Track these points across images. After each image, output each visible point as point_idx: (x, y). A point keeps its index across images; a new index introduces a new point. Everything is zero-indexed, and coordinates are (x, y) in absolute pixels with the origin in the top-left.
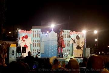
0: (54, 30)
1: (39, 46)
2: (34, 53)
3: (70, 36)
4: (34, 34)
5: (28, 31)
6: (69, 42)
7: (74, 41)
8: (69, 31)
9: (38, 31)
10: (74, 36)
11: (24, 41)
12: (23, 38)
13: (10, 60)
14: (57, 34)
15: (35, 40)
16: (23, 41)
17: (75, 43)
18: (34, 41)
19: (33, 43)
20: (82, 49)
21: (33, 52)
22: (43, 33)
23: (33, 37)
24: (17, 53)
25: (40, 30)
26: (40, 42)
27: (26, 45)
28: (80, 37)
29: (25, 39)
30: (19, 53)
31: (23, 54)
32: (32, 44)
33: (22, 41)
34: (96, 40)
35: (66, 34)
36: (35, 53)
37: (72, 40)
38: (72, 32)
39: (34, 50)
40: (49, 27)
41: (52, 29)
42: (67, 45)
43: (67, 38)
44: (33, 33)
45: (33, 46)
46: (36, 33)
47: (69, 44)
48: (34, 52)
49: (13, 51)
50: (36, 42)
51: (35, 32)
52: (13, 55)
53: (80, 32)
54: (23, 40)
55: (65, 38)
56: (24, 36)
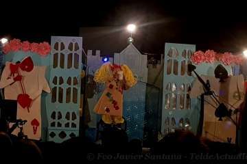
2: (53, 124)
3: (194, 67)
4: (56, 55)
5: (34, 44)
6: (190, 89)
7: (206, 86)
8: (192, 48)
9: (71, 44)
10: (211, 68)
11: (19, 78)
15: (61, 78)
16: (16, 79)
18: (55, 82)
19: (54, 90)
21: (51, 120)
22: (94, 54)
23: (55, 66)
25: (79, 40)
27: (27, 96)
28: (230, 73)
29: (22, 73)
32: (48, 91)
33: (12, 80)
35: (180, 60)
36: (59, 125)
37: (201, 84)
38: (199, 51)
39: (53, 116)
40: (117, 30)
41: (130, 40)
42: (182, 103)
43: (183, 74)
44: (53, 51)
45: (54, 100)
46: (66, 52)
47: (188, 97)
48: (56, 121)
50: (65, 86)
51: (63, 47)
53: (231, 55)
54: (16, 75)
55: (176, 73)
56: (19, 62)
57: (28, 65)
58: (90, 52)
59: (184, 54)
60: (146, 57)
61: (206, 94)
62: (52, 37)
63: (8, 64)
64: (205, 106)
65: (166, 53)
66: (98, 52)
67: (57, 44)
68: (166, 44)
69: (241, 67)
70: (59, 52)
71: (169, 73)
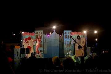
0: (55, 31)
1: (42, 47)
3: (72, 36)
4: (36, 36)
5: (30, 33)
8: (71, 31)
9: (40, 33)
10: (76, 36)
12: (26, 40)
13: (14, 61)
14: (59, 35)
16: (27, 43)
20: (83, 48)
22: (45, 35)
23: (36, 38)
24: (21, 54)
25: (42, 31)
26: (42, 43)
28: (81, 37)
30: (23, 54)
31: (26, 55)
35: (68, 34)
38: (73, 32)
42: (69, 45)
43: (69, 38)
49: (17, 52)
51: (38, 33)
52: (17, 56)
53: (81, 33)
54: (27, 41)
55: (67, 38)
56: (27, 38)
57: (29, 38)
58: (44, 34)
59: (69, 33)
61: (75, 43)
63: (24, 39)
64: (75, 46)
65: (64, 33)
66: (46, 34)
67: (36, 33)
68: (64, 31)
69: (83, 35)
70: (37, 35)
71: (65, 38)
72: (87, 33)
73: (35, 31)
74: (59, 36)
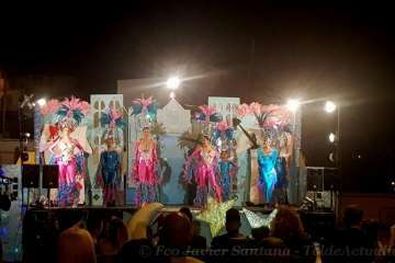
0: (177, 98)
3: (239, 121)
4: (96, 116)
6: (235, 144)
7: (252, 138)
8: (236, 101)
9: (112, 102)
14: (192, 113)
17: (255, 146)
18: (96, 142)
23: (96, 126)
24: (26, 190)
25: (119, 98)
34: (332, 138)
35: (225, 113)
38: (244, 105)
40: (157, 85)
41: (172, 95)
47: (235, 151)
49: (16, 180)
51: (103, 105)
53: (276, 107)
56: (57, 124)
59: (228, 107)
60: (189, 111)
61: (252, 148)
62: (92, 96)
63: (47, 126)
67: (97, 103)
68: (210, 99)
70: (100, 111)
72: (303, 108)
73: (94, 98)
74: (193, 118)
